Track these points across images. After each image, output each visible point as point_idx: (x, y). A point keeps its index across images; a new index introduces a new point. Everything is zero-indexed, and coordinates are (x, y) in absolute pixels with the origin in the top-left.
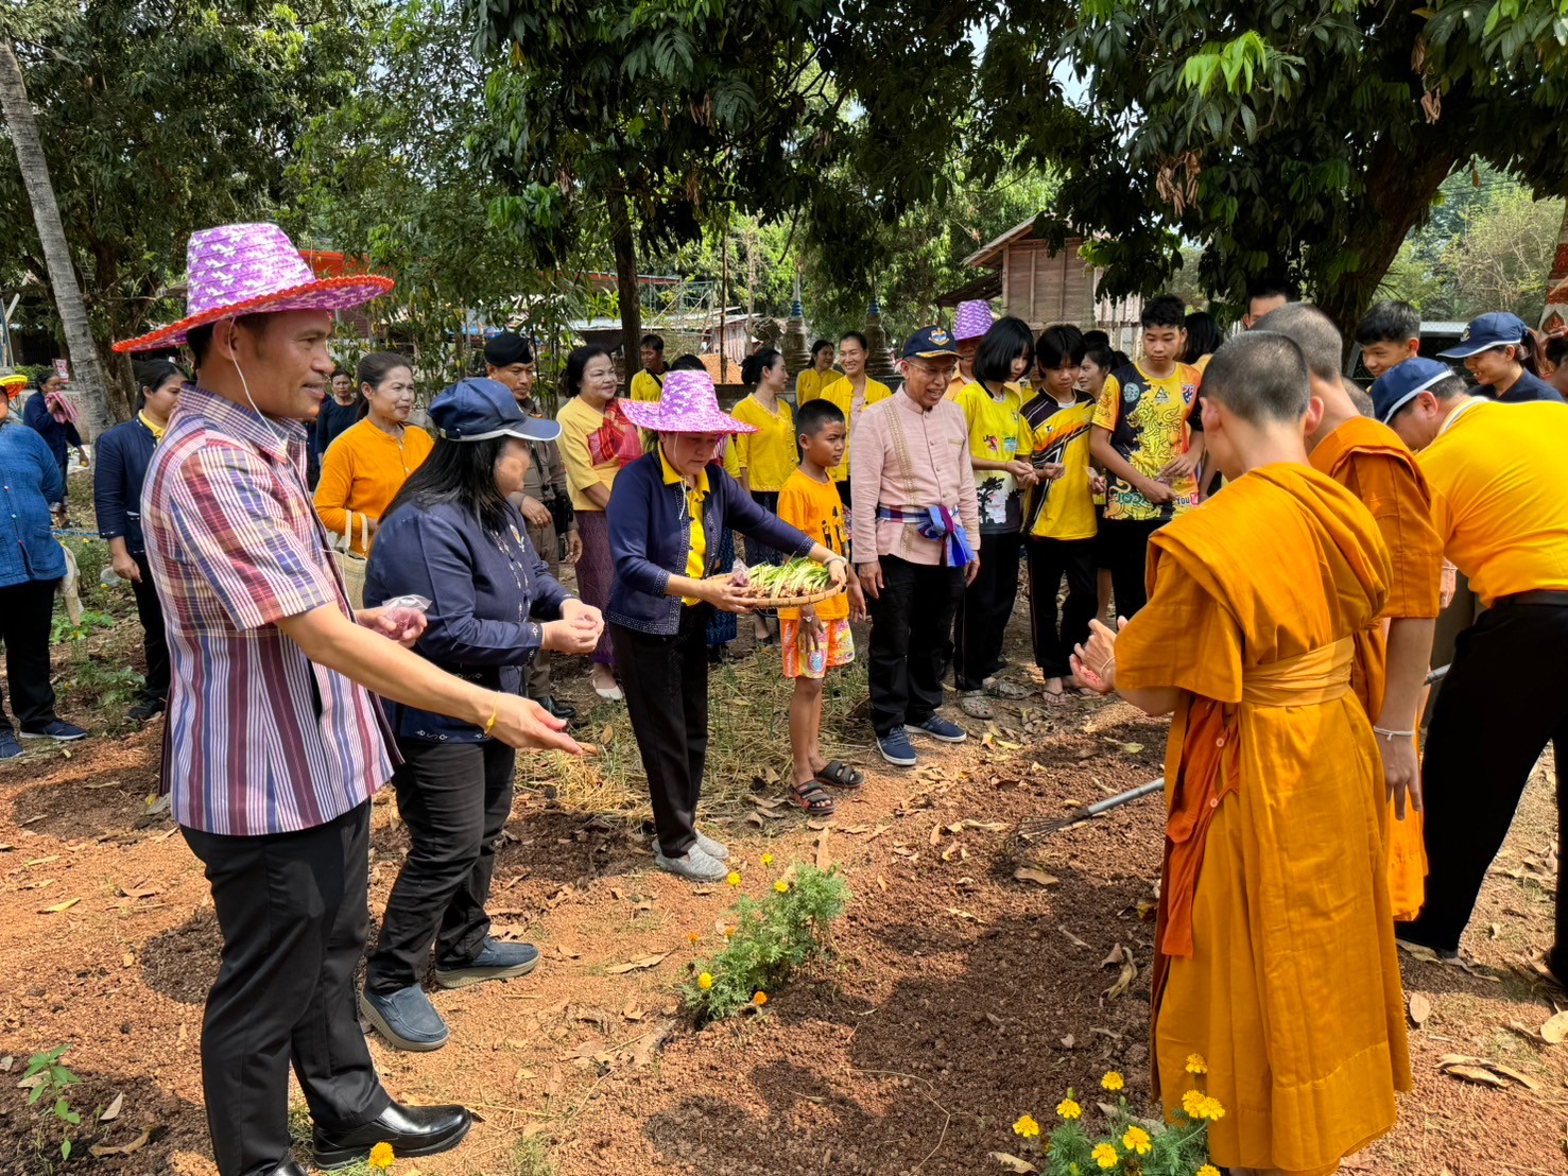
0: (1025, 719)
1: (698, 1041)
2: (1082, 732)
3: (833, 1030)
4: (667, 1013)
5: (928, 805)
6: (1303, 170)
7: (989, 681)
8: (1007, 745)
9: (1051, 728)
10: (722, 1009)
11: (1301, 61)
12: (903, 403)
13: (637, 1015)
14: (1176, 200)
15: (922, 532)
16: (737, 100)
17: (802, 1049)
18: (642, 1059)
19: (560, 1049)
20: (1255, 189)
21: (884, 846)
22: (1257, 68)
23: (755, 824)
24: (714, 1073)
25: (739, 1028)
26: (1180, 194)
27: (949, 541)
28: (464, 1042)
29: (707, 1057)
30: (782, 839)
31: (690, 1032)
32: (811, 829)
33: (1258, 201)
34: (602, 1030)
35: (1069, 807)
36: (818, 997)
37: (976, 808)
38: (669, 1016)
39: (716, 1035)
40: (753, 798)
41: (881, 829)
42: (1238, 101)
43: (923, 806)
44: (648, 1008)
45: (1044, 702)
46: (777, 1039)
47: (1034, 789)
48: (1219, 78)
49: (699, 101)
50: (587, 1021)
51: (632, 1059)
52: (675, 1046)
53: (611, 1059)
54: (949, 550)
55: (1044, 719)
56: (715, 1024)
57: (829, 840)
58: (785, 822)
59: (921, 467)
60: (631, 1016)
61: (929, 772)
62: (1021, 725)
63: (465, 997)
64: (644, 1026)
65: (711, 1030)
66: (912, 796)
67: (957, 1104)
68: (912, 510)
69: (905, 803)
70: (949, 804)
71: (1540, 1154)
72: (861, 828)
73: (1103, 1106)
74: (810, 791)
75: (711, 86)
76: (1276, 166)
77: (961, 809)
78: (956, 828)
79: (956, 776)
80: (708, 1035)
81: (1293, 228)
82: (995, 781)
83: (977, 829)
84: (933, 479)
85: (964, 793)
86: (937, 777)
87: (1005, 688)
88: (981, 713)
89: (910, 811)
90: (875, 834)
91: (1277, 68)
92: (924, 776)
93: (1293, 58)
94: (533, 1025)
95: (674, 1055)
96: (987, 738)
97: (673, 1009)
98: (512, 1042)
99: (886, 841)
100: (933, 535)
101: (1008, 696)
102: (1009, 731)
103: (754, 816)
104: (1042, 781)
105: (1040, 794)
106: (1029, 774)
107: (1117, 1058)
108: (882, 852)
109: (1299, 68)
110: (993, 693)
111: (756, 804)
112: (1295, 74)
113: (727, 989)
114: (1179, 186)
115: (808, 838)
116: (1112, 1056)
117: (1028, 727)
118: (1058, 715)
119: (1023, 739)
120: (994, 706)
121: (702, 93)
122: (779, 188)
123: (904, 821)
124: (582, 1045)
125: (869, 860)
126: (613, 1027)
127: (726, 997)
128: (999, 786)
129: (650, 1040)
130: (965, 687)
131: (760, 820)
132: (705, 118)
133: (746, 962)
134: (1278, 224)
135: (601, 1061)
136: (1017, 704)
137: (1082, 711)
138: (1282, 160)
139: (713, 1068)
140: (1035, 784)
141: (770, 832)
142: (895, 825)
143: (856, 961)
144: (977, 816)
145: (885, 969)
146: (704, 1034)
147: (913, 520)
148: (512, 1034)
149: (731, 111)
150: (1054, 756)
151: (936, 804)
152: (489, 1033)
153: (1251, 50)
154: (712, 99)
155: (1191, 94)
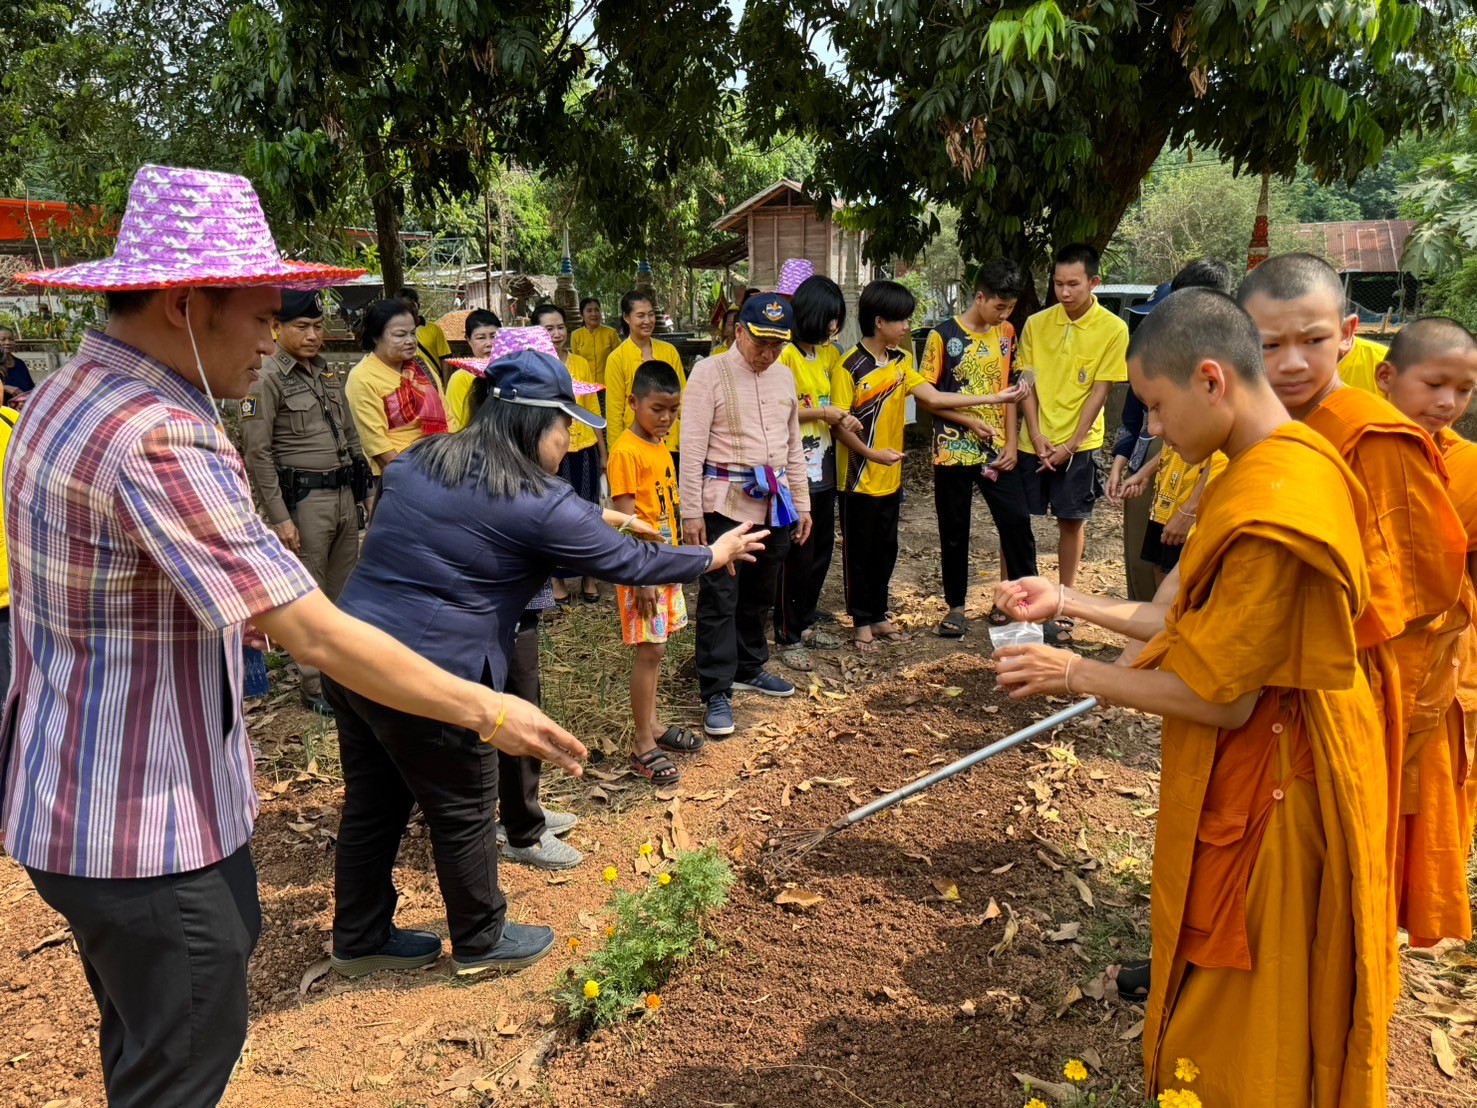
0: (844, 668)
1: (588, 1055)
2: (902, 678)
3: (728, 1024)
4: (543, 1023)
5: (772, 764)
6: (1052, 141)
7: (807, 632)
8: (832, 695)
9: (869, 676)
10: (609, 1016)
11: (1096, 31)
12: (736, 361)
13: (511, 1029)
14: (965, 163)
15: (746, 491)
16: (523, 50)
17: (700, 1049)
18: (527, 1082)
19: (432, 1081)
20: (1011, 158)
21: (738, 812)
22: (1057, 36)
23: (601, 800)
24: (611, 1089)
25: (629, 1034)
26: (968, 158)
27: (774, 502)
28: (317, 1086)
29: (601, 1072)
30: (631, 813)
31: (574, 1042)
32: (660, 800)
33: (1014, 168)
34: (475, 1053)
35: (908, 755)
36: (705, 987)
37: (819, 764)
38: (547, 1027)
39: (604, 1046)
40: (594, 771)
41: (730, 794)
42: (1038, 68)
43: (766, 766)
44: (522, 1019)
45: (858, 650)
46: (671, 1042)
47: (870, 740)
48: (1020, 43)
49: (481, 48)
50: (456, 1042)
51: (517, 1083)
52: (559, 1061)
53: (492, 1085)
54: (774, 509)
55: (861, 666)
56: (603, 1032)
57: (681, 811)
58: (631, 795)
59: (749, 426)
60: (505, 1031)
61: (764, 729)
62: (841, 673)
63: (311, 1031)
64: (520, 1042)
65: (598, 1040)
66: (754, 756)
67: (874, 1093)
68: (738, 469)
69: (748, 764)
70: (794, 762)
71: (1416, 1071)
72: (710, 794)
73: (1018, 1076)
74: (653, 760)
75: (494, 34)
76: (1028, 138)
77: (806, 766)
78: (805, 786)
79: (791, 731)
80: (599, 1046)
81: (1045, 195)
82: (832, 734)
83: (826, 785)
84: (761, 438)
85: (805, 749)
86: (773, 734)
87: (821, 638)
88: (803, 666)
89: (754, 772)
90: (726, 799)
91: (1075, 36)
92: (761, 734)
93: (1088, 28)
94: (398, 1055)
95: (560, 1073)
96: (813, 689)
97: (549, 1018)
98: (374, 1078)
99: (738, 806)
100: (758, 494)
101: (824, 646)
102: (831, 681)
103: (598, 792)
104: (876, 730)
105: (877, 745)
106: (862, 724)
107: (1017, 1020)
108: (737, 819)
109: (1093, 36)
110: (810, 645)
111: (596, 778)
112: (1091, 44)
113: (613, 993)
114: (968, 150)
115: (657, 810)
116: (1013, 1019)
117: (848, 676)
118: (873, 661)
119: (846, 688)
120: (816, 658)
121: (486, 40)
122: (562, 142)
123: (753, 783)
124: (456, 1073)
125: (725, 829)
126: (488, 1046)
127: (612, 1002)
128: (837, 739)
129: (530, 1057)
130: (785, 642)
131: (604, 795)
132: (489, 66)
133: (632, 964)
134: (1031, 192)
135: (482, 1089)
136: (835, 653)
137: (895, 657)
138: (1033, 132)
139: (608, 1083)
140: (870, 734)
141: (618, 807)
142: (744, 787)
143: (737, 943)
144: (822, 773)
145: (770, 947)
146: (593, 1045)
147: (739, 479)
148: (372, 1069)
149: (518, 62)
150: (883, 703)
151: (782, 763)
152: (345, 1071)
153: (1051, 19)
154: (495, 46)
155: (991, 60)
